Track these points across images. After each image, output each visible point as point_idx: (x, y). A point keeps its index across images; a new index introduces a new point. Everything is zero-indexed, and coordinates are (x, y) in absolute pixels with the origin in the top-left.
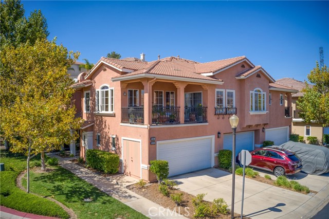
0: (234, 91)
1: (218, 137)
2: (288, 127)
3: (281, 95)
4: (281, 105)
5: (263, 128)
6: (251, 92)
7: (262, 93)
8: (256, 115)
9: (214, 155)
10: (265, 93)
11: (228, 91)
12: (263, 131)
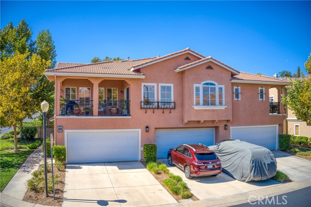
0: (172, 85)
1: (147, 131)
2: (277, 126)
3: (260, 88)
4: (260, 100)
5: (226, 125)
6: (195, 85)
7: (217, 86)
8: (205, 110)
9: (141, 149)
10: (223, 86)
11: (160, 85)
12: (225, 129)
